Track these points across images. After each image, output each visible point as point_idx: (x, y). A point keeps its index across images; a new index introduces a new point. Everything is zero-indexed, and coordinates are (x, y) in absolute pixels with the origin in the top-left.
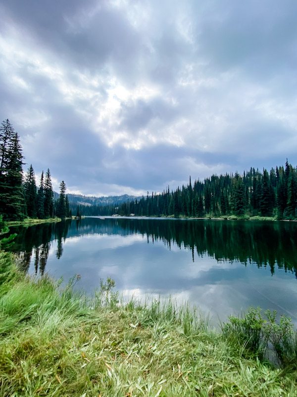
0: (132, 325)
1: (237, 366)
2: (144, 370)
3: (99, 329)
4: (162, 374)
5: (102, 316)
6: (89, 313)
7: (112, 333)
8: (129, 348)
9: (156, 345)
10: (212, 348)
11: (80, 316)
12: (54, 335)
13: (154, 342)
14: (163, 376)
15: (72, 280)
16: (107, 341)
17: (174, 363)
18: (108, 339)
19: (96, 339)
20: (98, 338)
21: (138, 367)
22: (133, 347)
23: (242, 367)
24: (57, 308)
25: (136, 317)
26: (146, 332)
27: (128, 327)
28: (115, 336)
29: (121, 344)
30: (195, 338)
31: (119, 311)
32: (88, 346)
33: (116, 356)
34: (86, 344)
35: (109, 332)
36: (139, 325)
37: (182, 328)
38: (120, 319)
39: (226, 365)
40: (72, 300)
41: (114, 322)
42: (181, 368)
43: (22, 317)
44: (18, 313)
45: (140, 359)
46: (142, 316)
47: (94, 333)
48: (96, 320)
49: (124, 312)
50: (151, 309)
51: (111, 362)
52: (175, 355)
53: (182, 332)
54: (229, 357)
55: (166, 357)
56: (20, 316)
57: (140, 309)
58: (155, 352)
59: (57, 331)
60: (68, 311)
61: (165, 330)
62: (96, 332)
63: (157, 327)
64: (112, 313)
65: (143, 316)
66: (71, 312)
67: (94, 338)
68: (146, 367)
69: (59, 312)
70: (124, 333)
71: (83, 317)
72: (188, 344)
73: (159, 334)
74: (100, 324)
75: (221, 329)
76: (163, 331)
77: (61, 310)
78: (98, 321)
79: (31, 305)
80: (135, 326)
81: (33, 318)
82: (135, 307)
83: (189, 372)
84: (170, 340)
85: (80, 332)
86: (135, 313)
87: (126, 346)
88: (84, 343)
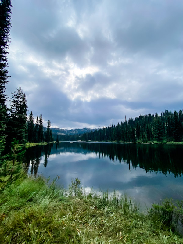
0: (91, 207)
1: (157, 234)
2: (99, 233)
3: (72, 208)
4: (110, 236)
5: (73, 201)
6: (65, 199)
7: (79, 211)
8: (90, 220)
9: (106, 220)
10: (142, 224)
11: (61, 200)
12: (46, 210)
13: (105, 218)
14: (110, 238)
15: (55, 179)
17: (117, 231)
18: (77, 215)
19: (70, 214)
20: (71, 213)
21: (95, 231)
22: (92, 220)
23: (161, 235)
24: (47, 195)
25: (93, 203)
26: (100, 212)
27: (89, 208)
28: (81, 213)
29: (85, 218)
30: (131, 217)
31: (83, 199)
32: (65, 218)
33: (82, 225)
34: (64, 216)
35: (77, 210)
36: (96, 208)
37: (122, 210)
38: (84, 203)
39: (150, 233)
40: (55, 191)
41: (80, 205)
42: (122, 234)
43: (28, 199)
44: (26, 196)
45: (96, 227)
47: (69, 211)
48: (70, 203)
49: (86, 199)
50: (103, 198)
51: (79, 227)
52: (118, 226)
53: (123, 213)
54: (152, 229)
55: (113, 227)
56: (27, 198)
57: (96, 198)
58: (106, 224)
59: (48, 208)
60: (54, 197)
61: (112, 211)
62: (70, 210)
63: (107, 209)
64: (79, 199)
65: (98, 202)
66: (55, 198)
67: (69, 214)
68: (100, 232)
69: (48, 197)
70: (87, 212)
71: (62, 201)
72: (126, 220)
73: (108, 213)
74: (72, 206)
75: (147, 213)
77: (49, 196)
78: (71, 204)
79: (33, 192)
80: (93, 208)
81: (34, 199)
82: (93, 197)
83: (127, 236)
84: (115, 218)
85: (61, 209)
86: (93, 200)
87: (87, 219)
88: (63, 216)
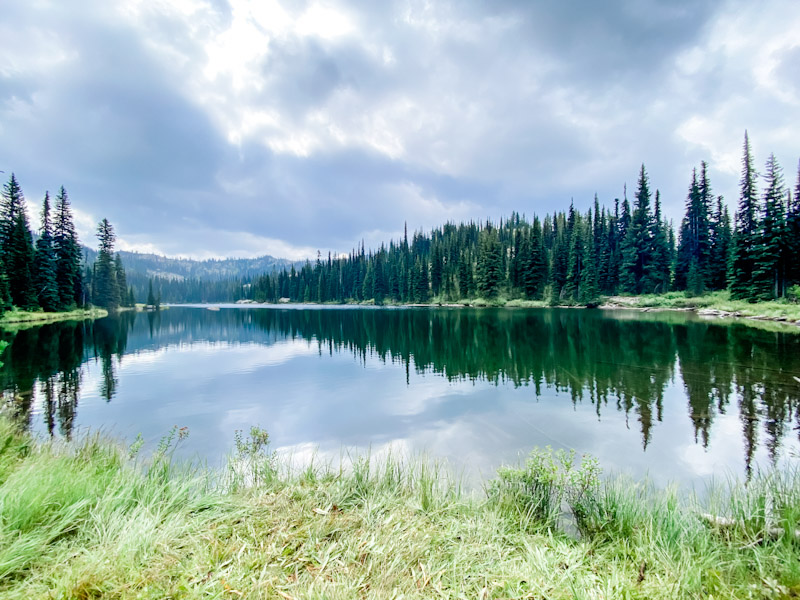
0: (319, 510)
1: (520, 549)
2: (358, 586)
3: (250, 529)
4: (393, 586)
5: (250, 505)
6: (220, 502)
7: (280, 532)
8: (320, 552)
9: (373, 538)
11: (201, 510)
12: (145, 557)
13: (369, 533)
14: (395, 590)
15: (166, 440)
16: (273, 550)
17: (413, 563)
18: (274, 545)
19: (246, 551)
20: (250, 546)
21: (344, 583)
22: (330, 550)
23: (530, 549)
24: (141, 503)
25: (324, 495)
26: (350, 518)
27: (310, 515)
28: (286, 536)
29: (302, 549)
30: (444, 514)
31: (287, 489)
32: (231, 567)
33: (297, 573)
34: (226, 563)
35: (272, 532)
36: (335, 508)
37: (417, 499)
38: (291, 502)
39: (501, 549)
40: (173, 483)
41: (280, 510)
42: (426, 570)
43: (55, 533)
45: (346, 569)
46: (337, 491)
47: (239, 539)
48: (240, 512)
49: (299, 488)
50: (353, 475)
51: (287, 586)
52: (411, 548)
53: (419, 506)
55: (399, 555)
57: (330, 479)
58: (374, 550)
59: (152, 548)
61: (386, 508)
62: (245, 536)
63: (370, 505)
64: (273, 494)
66: (177, 506)
67: (243, 549)
68: (362, 579)
70: (306, 527)
71: (207, 511)
73: (376, 517)
74: (250, 520)
76: (383, 511)
78: (245, 515)
80: (325, 512)
82: (319, 477)
84: (399, 525)
85: (207, 541)
86: (321, 488)
87: (313, 551)
88: (221, 560)
